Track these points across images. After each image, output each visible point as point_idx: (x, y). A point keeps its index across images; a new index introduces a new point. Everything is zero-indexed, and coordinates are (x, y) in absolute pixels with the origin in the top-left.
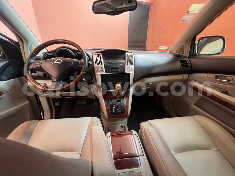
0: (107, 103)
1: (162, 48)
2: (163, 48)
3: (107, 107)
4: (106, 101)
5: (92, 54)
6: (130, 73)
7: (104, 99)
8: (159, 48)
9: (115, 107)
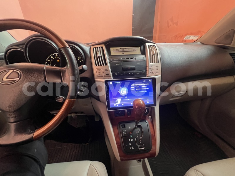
0: (117, 131)
1: (189, 37)
2: (190, 39)
3: (118, 140)
4: (116, 128)
5: (89, 47)
6: (156, 77)
7: (113, 125)
8: (184, 39)
9: (132, 140)
